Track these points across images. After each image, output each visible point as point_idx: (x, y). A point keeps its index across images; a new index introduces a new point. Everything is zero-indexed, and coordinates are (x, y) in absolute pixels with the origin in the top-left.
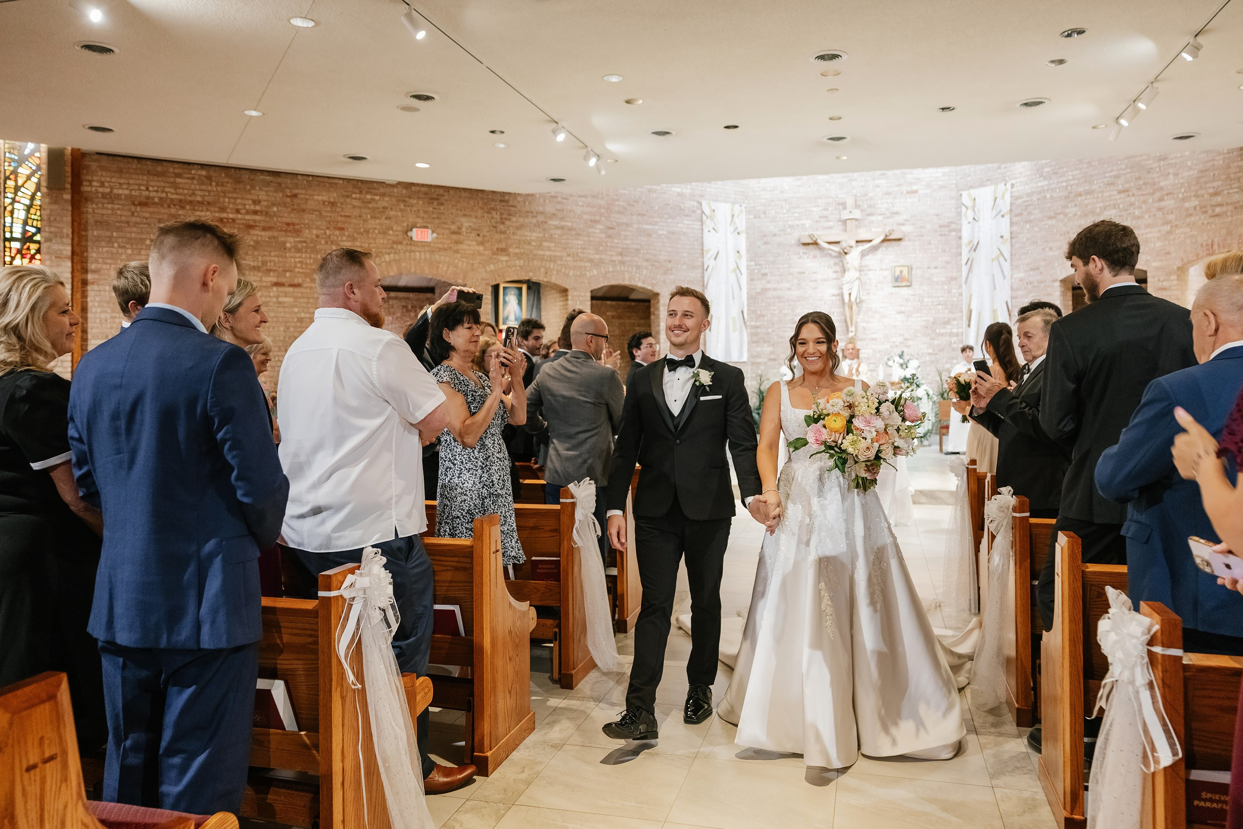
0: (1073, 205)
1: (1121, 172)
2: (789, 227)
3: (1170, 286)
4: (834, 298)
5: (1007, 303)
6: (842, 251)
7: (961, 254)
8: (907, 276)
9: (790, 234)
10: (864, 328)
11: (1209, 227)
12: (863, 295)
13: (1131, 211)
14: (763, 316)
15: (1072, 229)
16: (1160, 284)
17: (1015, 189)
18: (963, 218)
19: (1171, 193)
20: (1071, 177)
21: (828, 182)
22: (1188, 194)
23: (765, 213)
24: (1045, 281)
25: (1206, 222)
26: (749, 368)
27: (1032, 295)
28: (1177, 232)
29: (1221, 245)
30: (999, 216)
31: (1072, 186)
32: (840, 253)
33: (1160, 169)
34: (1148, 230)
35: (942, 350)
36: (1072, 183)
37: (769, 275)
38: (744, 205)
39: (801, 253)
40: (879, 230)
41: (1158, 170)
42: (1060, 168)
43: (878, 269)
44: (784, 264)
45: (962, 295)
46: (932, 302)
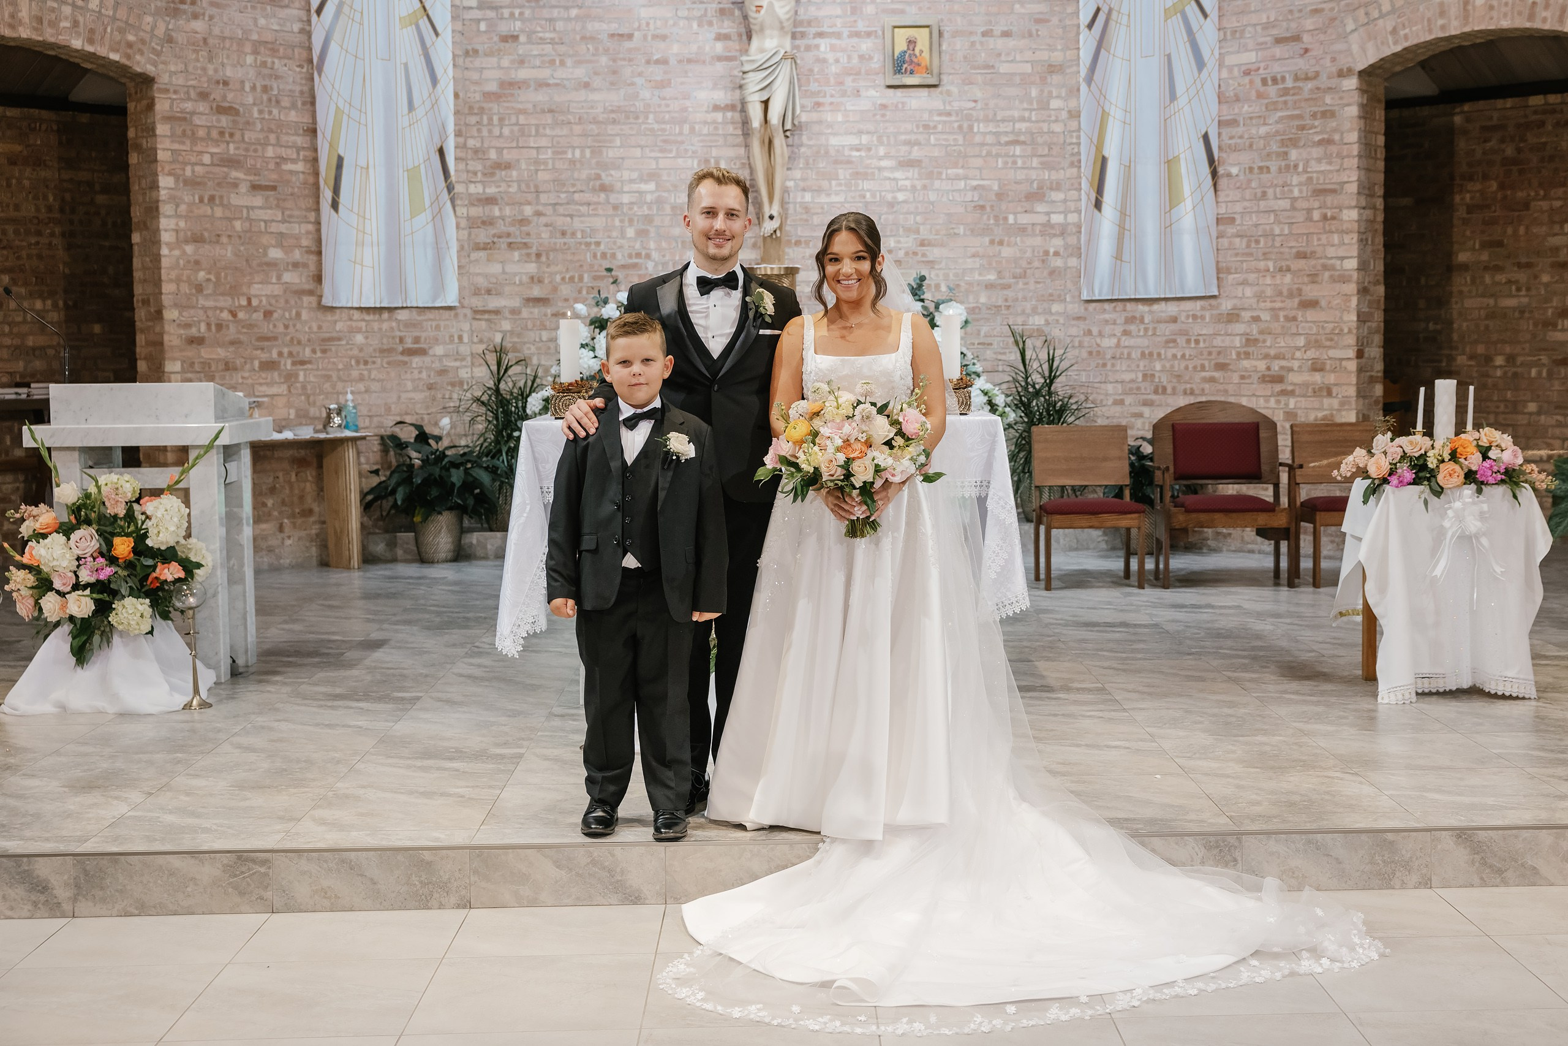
4: (719, 116)
5: (1206, 138)
8: (926, 55)
12: (803, 107)
14: (508, 166)
24: (1317, 75)
26: (466, 326)
27: (1280, 114)
37: (522, 38)
43: (845, 34)
44: (567, 8)
45: (1075, 115)
46: (994, 133)
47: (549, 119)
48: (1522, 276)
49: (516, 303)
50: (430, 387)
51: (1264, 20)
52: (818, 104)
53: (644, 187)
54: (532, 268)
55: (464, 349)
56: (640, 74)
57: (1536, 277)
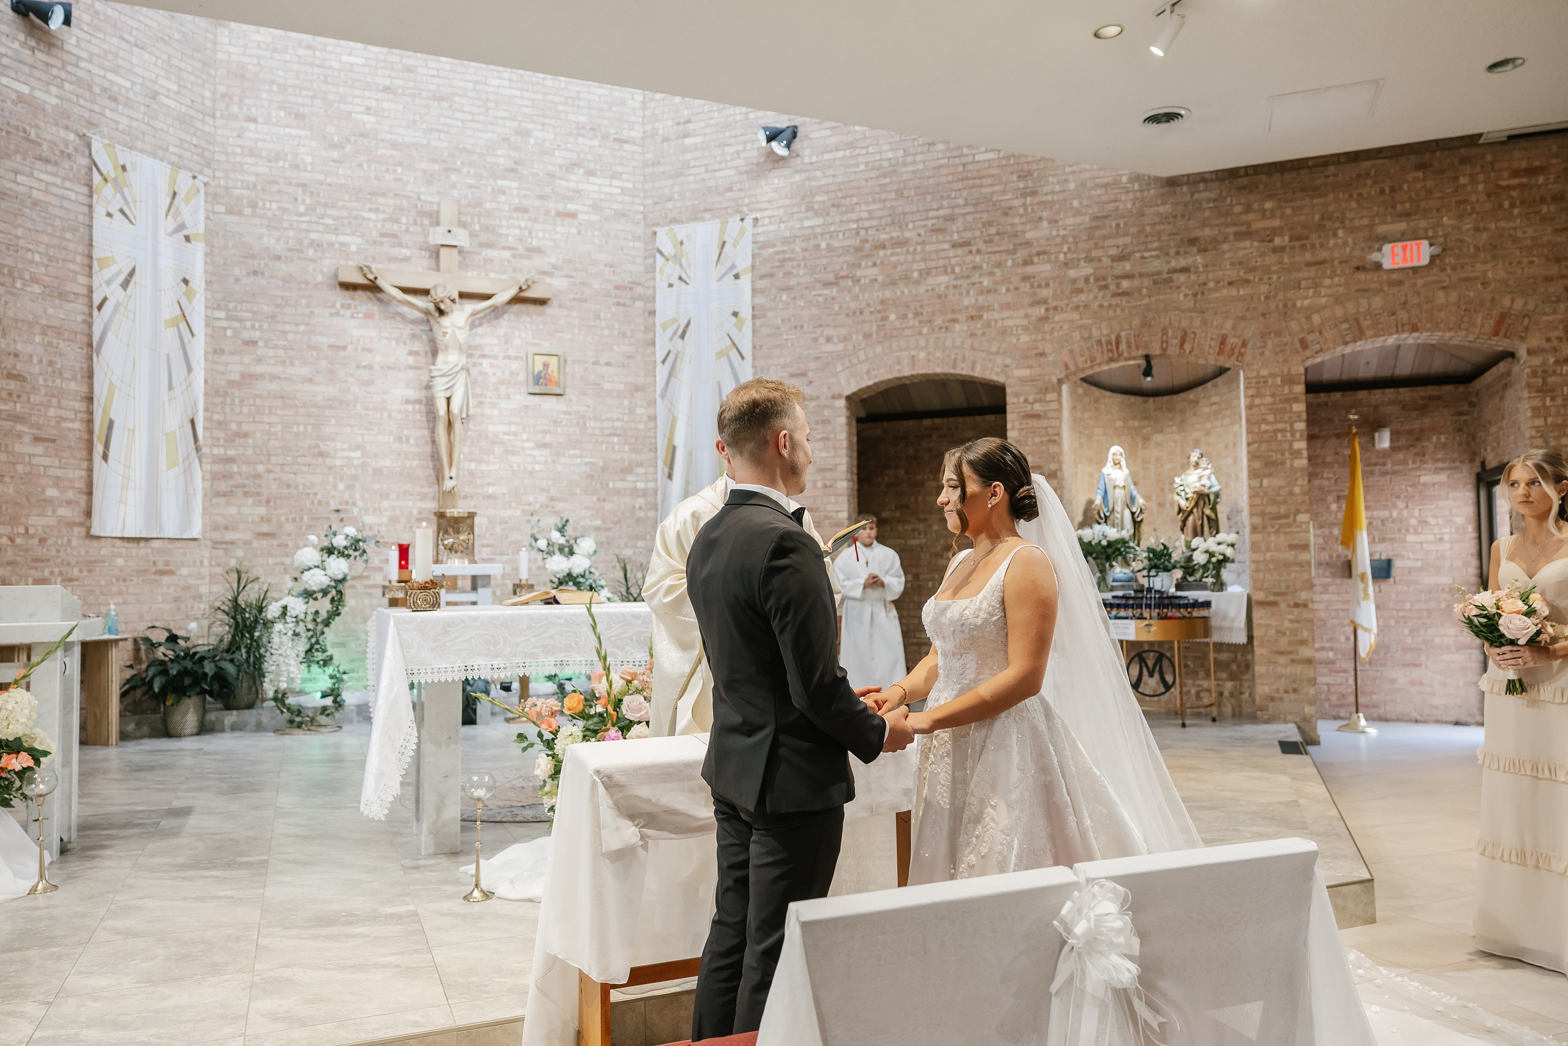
0: (870, 263)
1: (957, 211)
2: (311, 244)
3: (1046, 412)
4: (410, 407)
6: (431, 307)
7: (654, 344)
8: (556, 374)
9: (314, 260)
10: (472, 474)
11: (1111, 313)
13: (975, 278)
14: (245, 435)
15: (868, 305)
16: (1029, 408)
17: (760, 230)
18: (658, 277)
19: (1044, 253)
20: (866, 215)
21: (400, 164)
22: (1075, 256)
23: (253, 205)
24: (818, 397)
25: (1106, 304)
28: (1056, 319)
29: (1133, 345)
30: (730, 276)
31: (867, 229)
32: (427, 313)
33: (1026, 210)
34: (1006, 314)
35: (619, 522)
36: (867, 224)
37: (261, 344)
38: (201, 178)
39: (338, 305)
40: (505, 277)
41: (1021, 211)
42: (845, 197)
43: (501, 356)
44: (297, 325)
45: (653, 418)
46: (602, 429)
47: (280, 402)
48: (921, 526)
49: (248, 536)
50: (176, 600)
51: (782, 362)
52: (481, 403)
53: (352, 454)
54: (262, 511)
55: (205, 571)
56: (352, 375)
57: (930, 526)
